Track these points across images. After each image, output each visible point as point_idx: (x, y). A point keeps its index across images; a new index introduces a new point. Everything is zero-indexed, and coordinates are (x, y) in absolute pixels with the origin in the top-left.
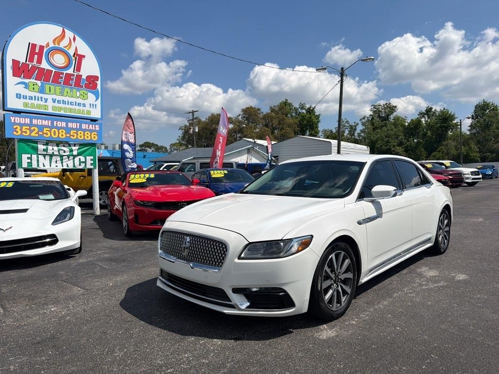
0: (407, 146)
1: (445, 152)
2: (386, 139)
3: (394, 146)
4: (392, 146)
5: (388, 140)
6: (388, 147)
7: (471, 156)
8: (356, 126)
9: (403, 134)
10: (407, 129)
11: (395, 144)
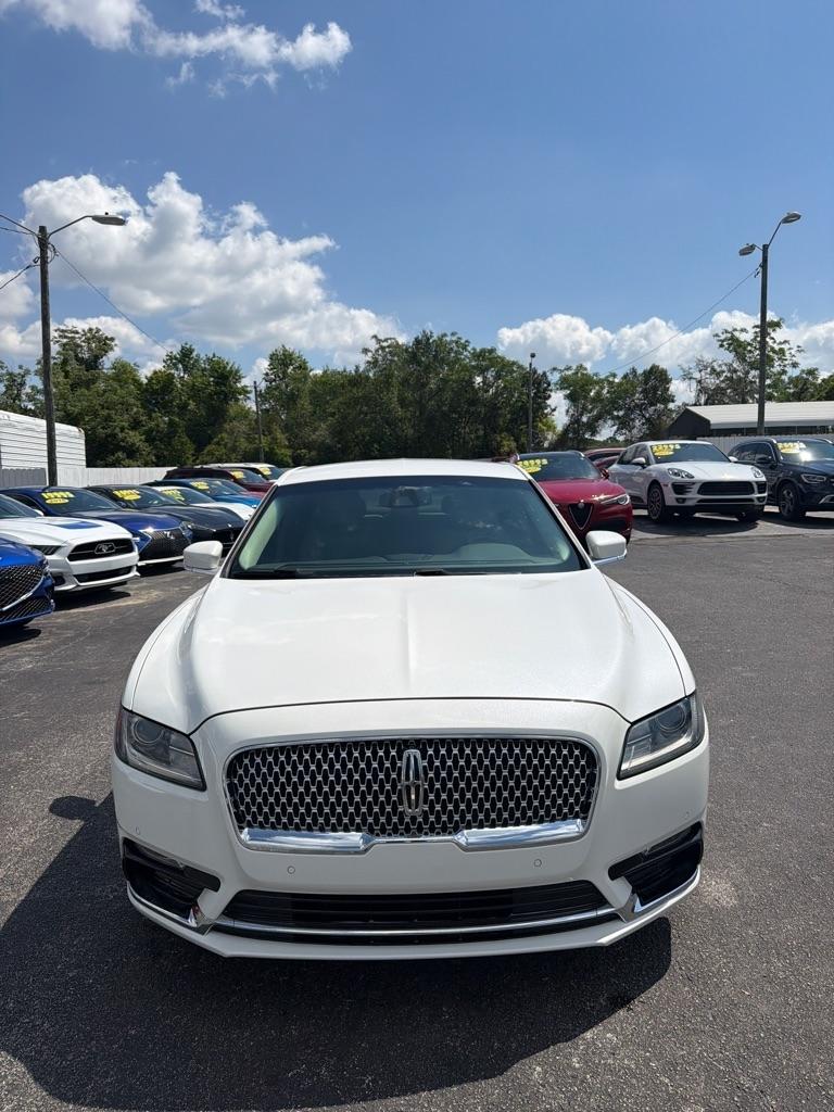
0: (151, 430)
1: (229, 445)
2: (105, 412)
3: (122, 429)
4: (118, 430)
5: (109, 416)
6: (109, 431)
7: (276, 454)
8: (23, 376)
9: (138, 403)
10: (146, 390)
11: (126, 424)
